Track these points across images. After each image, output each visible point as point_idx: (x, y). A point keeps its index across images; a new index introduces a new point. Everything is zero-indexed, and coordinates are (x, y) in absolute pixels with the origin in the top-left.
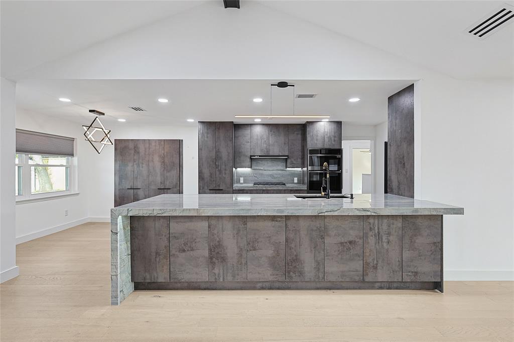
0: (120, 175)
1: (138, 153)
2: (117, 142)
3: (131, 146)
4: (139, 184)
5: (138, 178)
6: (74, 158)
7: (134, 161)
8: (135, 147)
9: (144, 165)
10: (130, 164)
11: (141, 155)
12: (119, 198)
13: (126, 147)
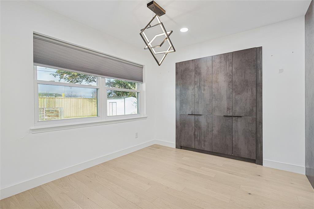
0: (181, 99)
1: (200, 74)
2: (178, 65)
3: (192, 67)
4: (201, 111)
5: (200, 103)
6: (143, 84)
7: (195, 84)
8: (195, 68)
9: (206, 88)
10: (191, 88)
11: (202, 76)
12: (180, 124)
13: (186, 70)
